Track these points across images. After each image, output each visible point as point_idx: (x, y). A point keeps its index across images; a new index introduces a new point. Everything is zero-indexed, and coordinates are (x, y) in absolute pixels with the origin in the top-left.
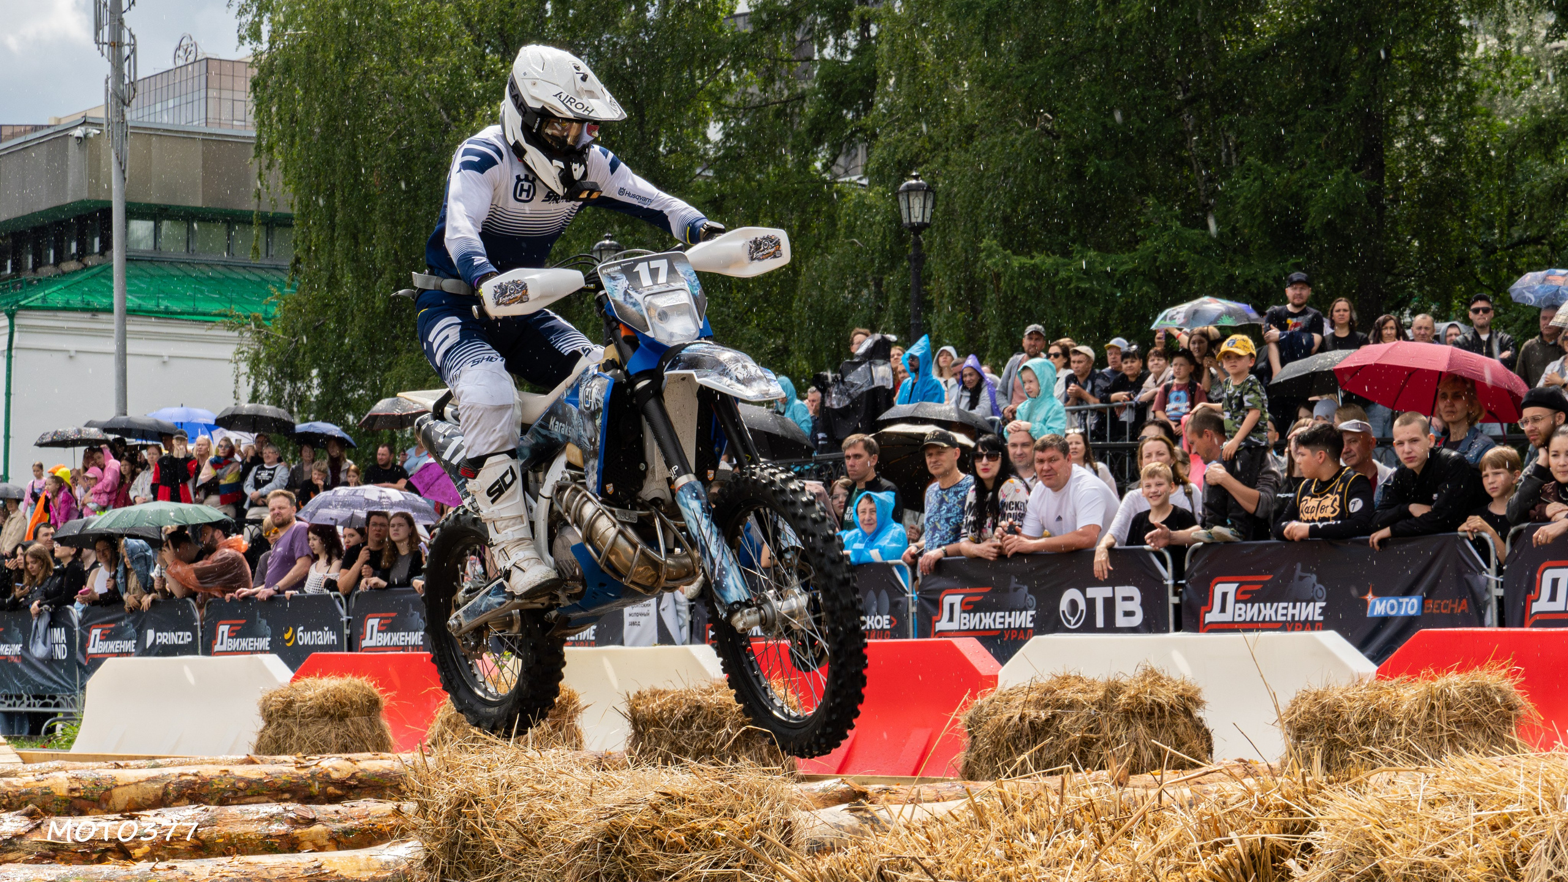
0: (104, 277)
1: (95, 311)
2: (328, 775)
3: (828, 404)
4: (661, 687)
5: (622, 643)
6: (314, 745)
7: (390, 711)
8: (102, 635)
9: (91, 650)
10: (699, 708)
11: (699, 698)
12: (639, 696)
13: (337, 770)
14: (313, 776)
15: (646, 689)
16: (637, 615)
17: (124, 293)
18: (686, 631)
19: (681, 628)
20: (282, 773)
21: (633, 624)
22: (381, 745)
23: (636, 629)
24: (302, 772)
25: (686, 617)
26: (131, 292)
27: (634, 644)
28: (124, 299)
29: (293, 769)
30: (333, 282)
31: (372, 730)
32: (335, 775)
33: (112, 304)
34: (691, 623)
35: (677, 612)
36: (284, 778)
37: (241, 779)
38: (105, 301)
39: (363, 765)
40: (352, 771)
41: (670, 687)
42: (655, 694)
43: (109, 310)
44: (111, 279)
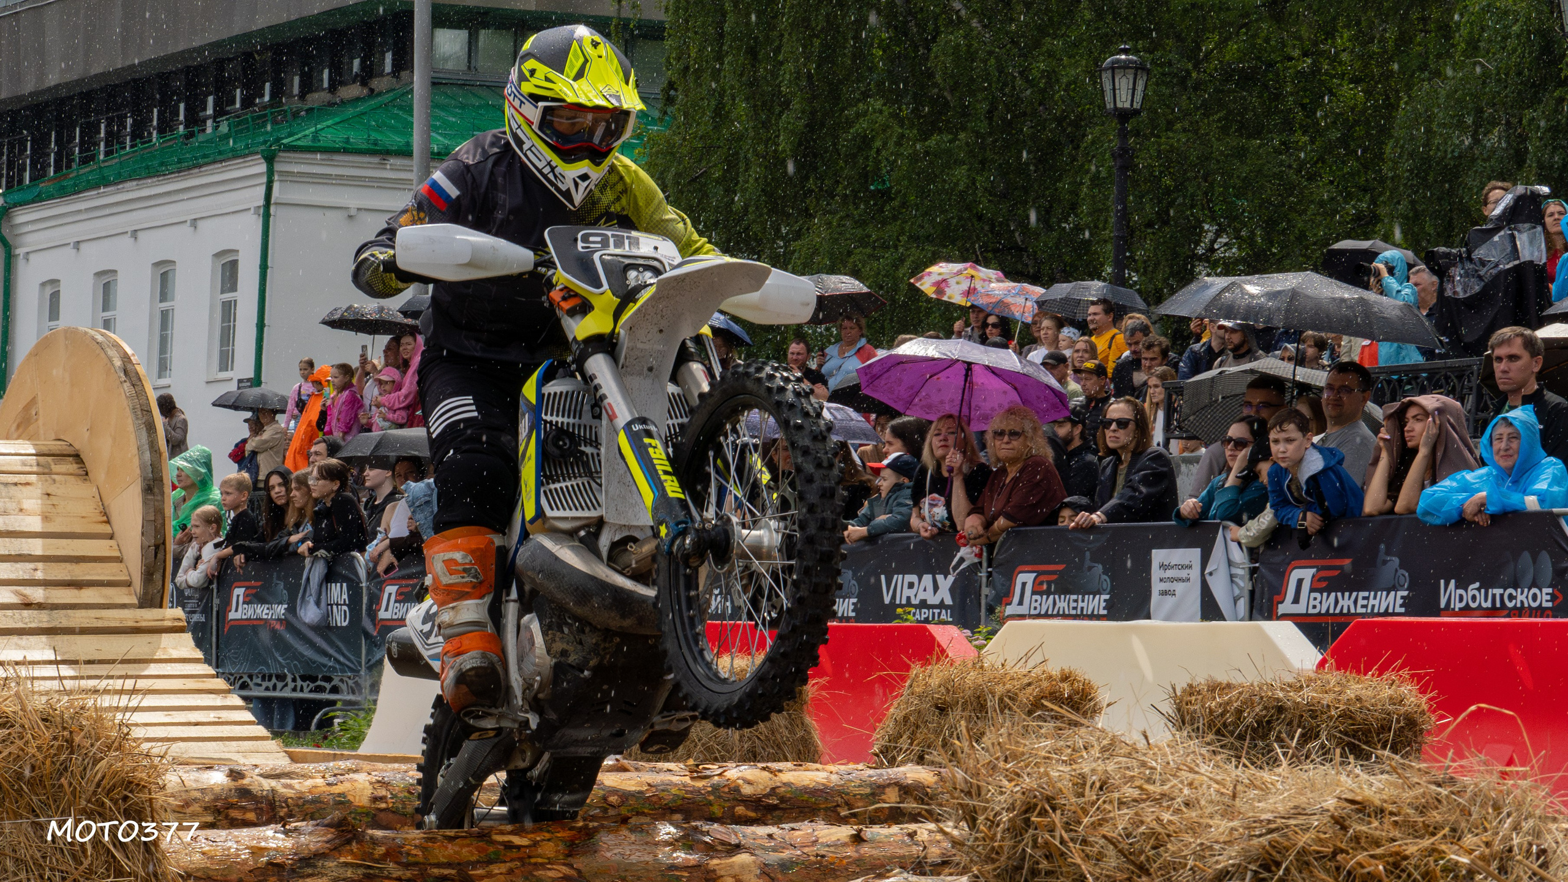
0: (401, 108)
1: (384, 153)
2: (737, 790)
3: (1449, 293)
4: (1222, 678)
5: (1148, 617)
6: (709, 749)
7: (818, 703)
8: (398, 593)
9: (382, 614)
10: (1280, 709)
11: (1281, 695)
12: (1191, 690)
13: (749, 783)
14: (716, 788)
15: (1201, 680)
16: (1172, 580)
17: (430, 128)
18: (1243, 605)
19: (1236, 600)
20: (671, 784)
21: (1164, 593)
22: (805, 753)
23: (1170, 601)
24: (700, 784)
25: (1245, 584)
26: (436, 129)
27: (1168, 618)
28: (428, 140)
29: (687, 780)
30: (721, 115)
31: (792, 732)
32: (747, 790)
33: (408, 144)
34: (1252, 593)
35: (1232, 576)
36: (674, 791)
37: (614, 791)
38: (397, 140)
39: (786, 777)
40: (772, 784)
41: (1236, 679)
42: (1215, 688)
43: (406, 152)
44: (409, 110)
